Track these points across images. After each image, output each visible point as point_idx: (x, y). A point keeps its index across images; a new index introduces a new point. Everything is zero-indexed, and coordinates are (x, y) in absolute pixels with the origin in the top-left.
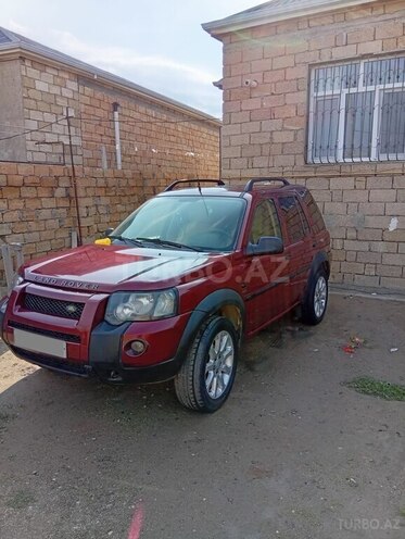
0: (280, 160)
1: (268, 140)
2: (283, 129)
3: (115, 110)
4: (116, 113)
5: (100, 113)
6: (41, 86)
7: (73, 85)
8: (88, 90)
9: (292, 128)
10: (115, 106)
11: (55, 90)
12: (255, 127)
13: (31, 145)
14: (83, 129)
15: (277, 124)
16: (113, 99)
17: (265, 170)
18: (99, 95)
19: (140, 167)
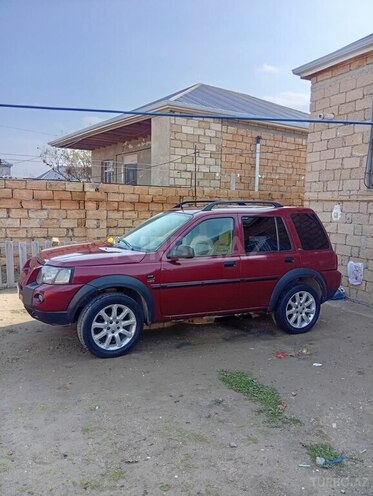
0: (348, 185)
1: (339, 166)
2: (352, 156)
3: (258, 142)
4: (258, 145)
5: (242, 146)
6: (186, 130)
7: (217, 126)
8: (232, 129)
9: (357, 154)
10: (258, 139)
11: (200, 132)
12: (329, 154)
13: (174, 174)
14: (224, 160)
15: (347, 151)
16: (256, 134)
17: (336, 193)
18: (242, 131)
19: (283, 188)
